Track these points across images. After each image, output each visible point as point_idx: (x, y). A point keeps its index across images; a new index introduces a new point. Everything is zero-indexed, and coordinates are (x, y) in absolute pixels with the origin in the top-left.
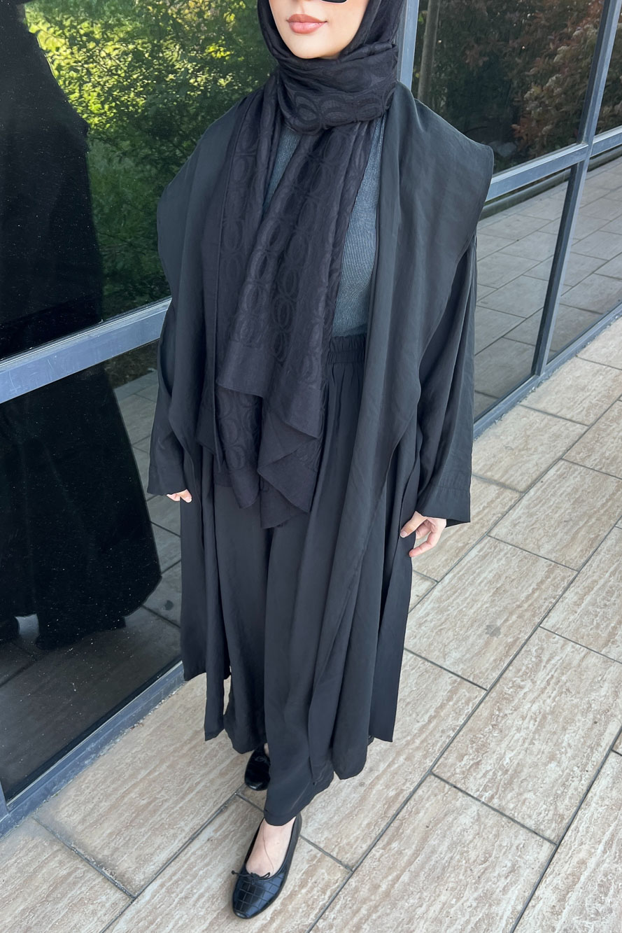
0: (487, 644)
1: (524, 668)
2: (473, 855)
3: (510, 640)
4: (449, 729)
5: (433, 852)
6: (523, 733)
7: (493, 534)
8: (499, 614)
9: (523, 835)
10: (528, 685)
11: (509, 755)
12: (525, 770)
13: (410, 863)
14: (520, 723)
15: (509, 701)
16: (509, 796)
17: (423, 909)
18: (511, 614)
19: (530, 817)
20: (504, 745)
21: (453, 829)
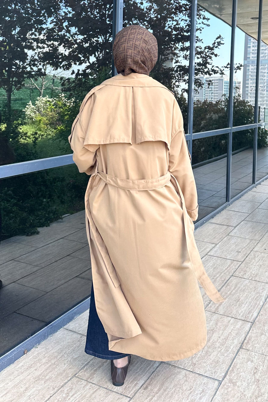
0: (238, 254)
1: (251, 258)
2: (251, 287)
3: (244, 253)
4: (234, 268)
5: (240, 287)
6: (256, 268)
7: (230, 234)
8: (239, 249)
9: (263, 284)
10: (254, 261)
11: (253, 272)
12: (259, 274)
13: (234, 289)
14: (254, 267)
15: (249, 263)
16: (257, 278)
17: (242, 295)
18: (243, 249)
19: (264, 281)
20: (251, 270)
21: (244, 283)
